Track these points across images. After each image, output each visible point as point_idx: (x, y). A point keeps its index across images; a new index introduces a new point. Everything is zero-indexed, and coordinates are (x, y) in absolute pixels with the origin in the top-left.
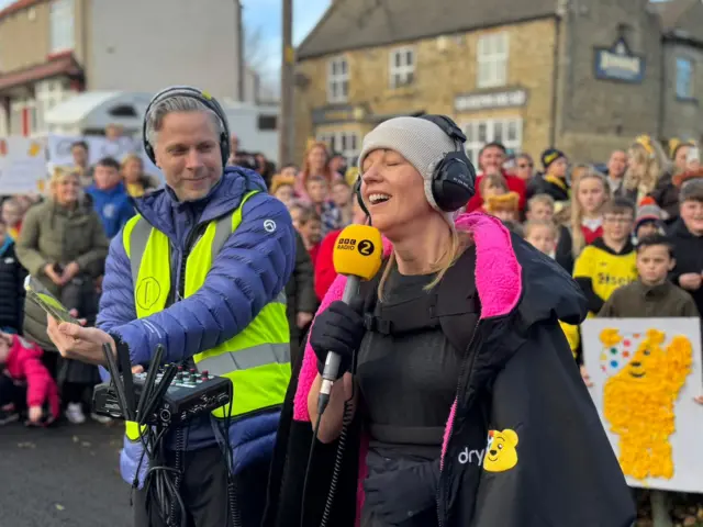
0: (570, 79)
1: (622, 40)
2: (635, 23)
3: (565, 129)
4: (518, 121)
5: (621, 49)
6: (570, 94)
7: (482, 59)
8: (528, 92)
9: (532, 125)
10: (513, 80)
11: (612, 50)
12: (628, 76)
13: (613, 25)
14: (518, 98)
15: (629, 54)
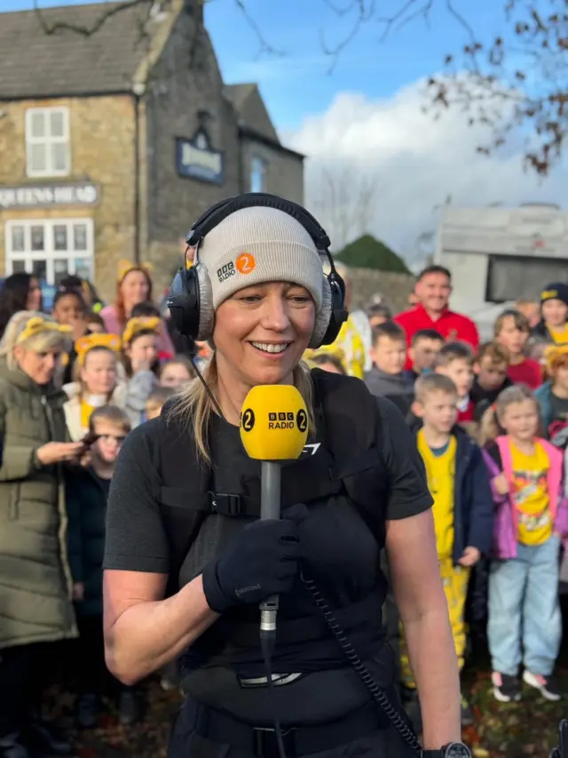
0: (153, 175)
1: (202, 130)
2: (214, 110)
3: (151, 238)
4: (89, 225)
5: (201, 142)
6: (154, 193)
7: (31, 139)
8: (101, 188)
9: (108, 231)
10: (78, 172)
11: (193, 142)
12: (209, 176)
13: (193, 110)
14: (88, 194)
15: (210, 149)
